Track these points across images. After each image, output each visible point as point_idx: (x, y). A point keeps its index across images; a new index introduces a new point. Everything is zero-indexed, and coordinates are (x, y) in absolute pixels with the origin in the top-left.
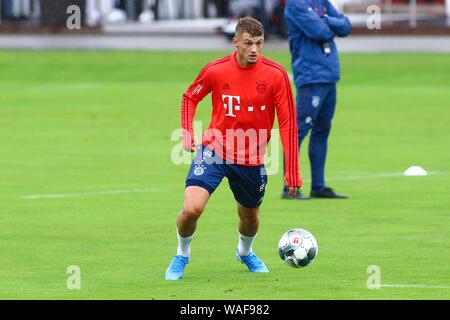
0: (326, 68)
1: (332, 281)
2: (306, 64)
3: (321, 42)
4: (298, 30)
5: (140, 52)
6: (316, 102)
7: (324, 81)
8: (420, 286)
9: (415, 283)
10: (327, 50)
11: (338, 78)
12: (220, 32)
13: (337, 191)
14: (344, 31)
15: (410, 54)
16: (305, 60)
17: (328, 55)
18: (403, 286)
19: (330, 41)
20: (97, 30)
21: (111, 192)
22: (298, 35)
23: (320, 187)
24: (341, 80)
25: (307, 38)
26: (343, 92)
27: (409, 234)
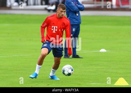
0: (77, 20)
1: (78, 82)
2: (71, 19)
3: (76, 12)
4: (68, 9)
5: (22, 15)
6: (74, 30)
7: (76, 24)
8: (104, 84)
9: (103, 83)
10: (77, 15)
11: (80, 23)
12: (46, 9)
13: (80, 56)
14: (82, 9)
15: (102, 16)
16: (71, 18)
17: (78, 16)
18: (99, 84)
19: (78, 12)
20: (10, 8)
21: (14, 56)
22: (69, 10)
23: (75, 55)
24: (81, 24)
25: (71, 11)
26: (82, 27)
27: (101, 69)
